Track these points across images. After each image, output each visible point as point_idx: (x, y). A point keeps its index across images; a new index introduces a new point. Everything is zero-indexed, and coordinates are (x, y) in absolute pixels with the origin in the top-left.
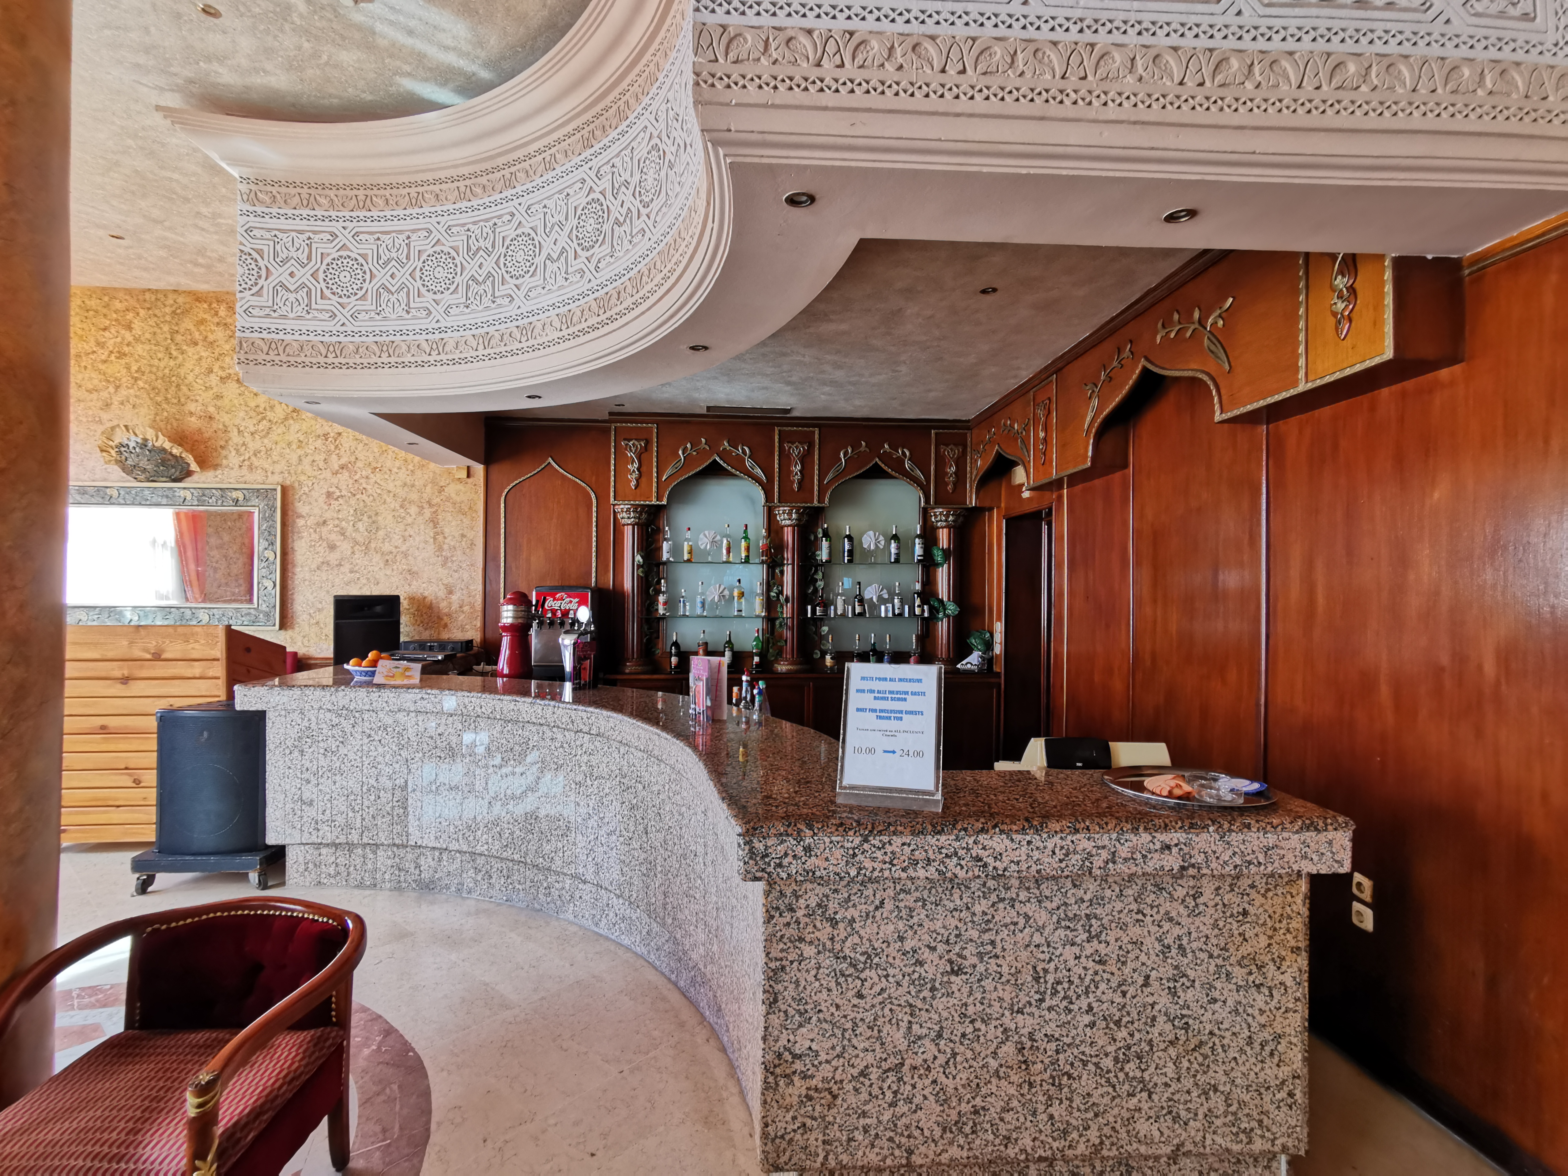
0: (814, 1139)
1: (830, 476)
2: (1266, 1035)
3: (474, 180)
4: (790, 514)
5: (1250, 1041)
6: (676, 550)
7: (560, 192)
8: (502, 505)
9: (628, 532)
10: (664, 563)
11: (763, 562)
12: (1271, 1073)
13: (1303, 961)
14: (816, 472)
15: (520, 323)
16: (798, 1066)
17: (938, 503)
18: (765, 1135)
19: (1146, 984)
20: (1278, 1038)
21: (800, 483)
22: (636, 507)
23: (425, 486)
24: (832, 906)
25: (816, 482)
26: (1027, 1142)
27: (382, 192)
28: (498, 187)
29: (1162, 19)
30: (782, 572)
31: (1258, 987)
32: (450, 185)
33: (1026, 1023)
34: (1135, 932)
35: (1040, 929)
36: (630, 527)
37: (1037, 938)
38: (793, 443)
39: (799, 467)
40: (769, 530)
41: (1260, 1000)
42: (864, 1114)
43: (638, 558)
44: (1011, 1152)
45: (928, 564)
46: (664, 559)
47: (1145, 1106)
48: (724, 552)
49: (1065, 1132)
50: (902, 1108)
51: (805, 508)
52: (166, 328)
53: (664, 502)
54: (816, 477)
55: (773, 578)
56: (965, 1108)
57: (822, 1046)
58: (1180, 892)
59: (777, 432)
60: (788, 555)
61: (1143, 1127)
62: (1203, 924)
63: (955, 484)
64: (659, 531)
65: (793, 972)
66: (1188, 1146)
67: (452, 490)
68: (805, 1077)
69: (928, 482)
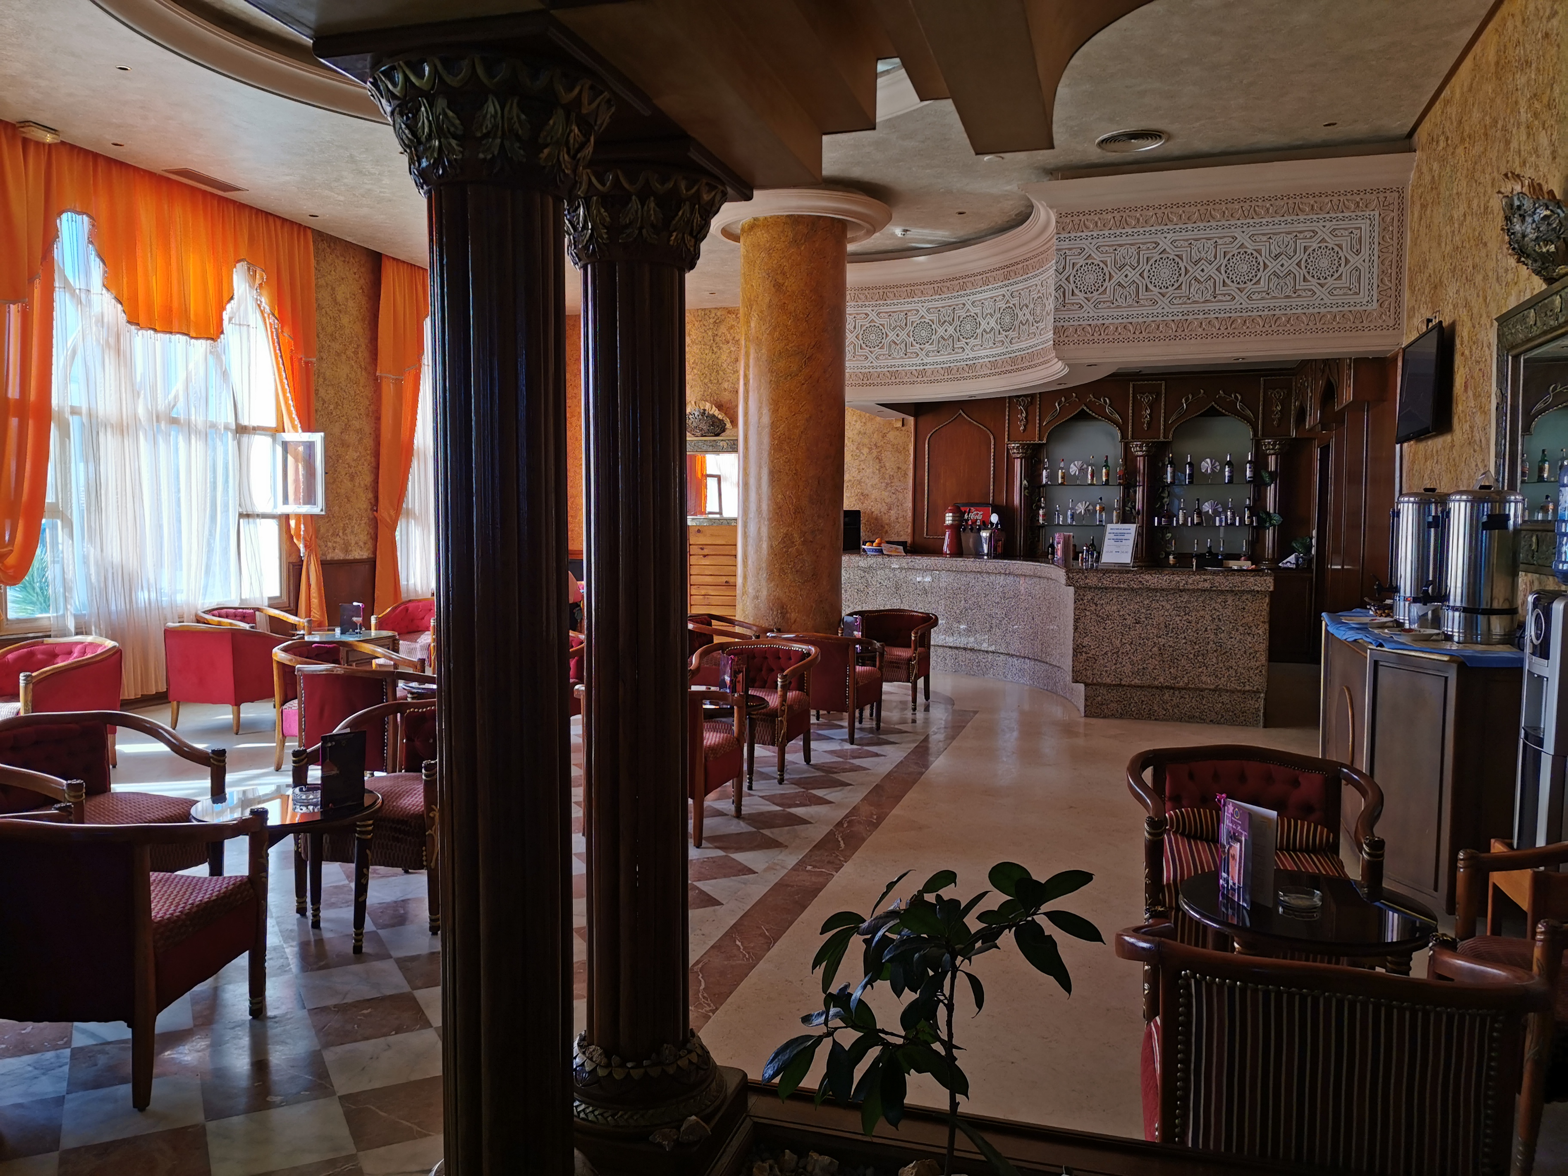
0: (1089, 673)
1: (1173, 418)
2: (1251, 651)
3: (942, 284)
4: (1141, 447)
5: (1245, 652)
6: (1052, 476)
7: (991, 298)
8: (927, 446)
9: (1017, 463)
10: (1044, 486)
11: (1120, 484)
12: (1253, 664)
13: (1267, 626)
14: (1163, 415)
15: (968, 363)
16: (1084, 649)
17: (1265, 435)
18: (1073, 671)
19: (1206, 630)
20: (1256, 652)
21: (1149, 423)
22: (1023, 445)
23: (873, 433)
24: (1096, 599)
25: (1162, 423)
26: (1162, 680)
27: (892, 290)
28: (956, 289)
29: (1212, 309)
30: (1135, 492)
31: (1249, 634)
32: (929, 286)
33: (1162, 641)
34: (1202, 613)
35: (1168, 610)
36: (1019, 460)
37: (1166, 613)
38: (1144, 394)
39: (1148, 412)
40: (1125, 459)
41: (1249, 639)
42: (1106, 667)
43: (1025, 482)
44: (1156, 683)
45: (1258, 484)
46: (1044, 482)
47: (1205, 671)
48: (1089, 477)
49: (1176, 678)
50: (1118, 665)
51: (1153, 443)
52: (710, 333)
53: (1044, 442)
54: (1162, 419)
55: (1128, 496)
56: (1140, 667)
57: (1092, 644)
58: (1219, 600)
59: (1131, 385)
60: (1140, 478)
61: (1204, 678)
62: (1228, 612)
63: (1280, 419)
64: (1040, 462)
65: (1083, 620)
66: (1221, 686)
67: (891, 436)
68: (1086, 653)
69: (1257, 418)
